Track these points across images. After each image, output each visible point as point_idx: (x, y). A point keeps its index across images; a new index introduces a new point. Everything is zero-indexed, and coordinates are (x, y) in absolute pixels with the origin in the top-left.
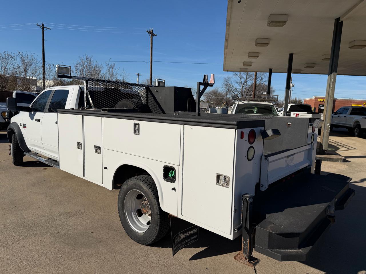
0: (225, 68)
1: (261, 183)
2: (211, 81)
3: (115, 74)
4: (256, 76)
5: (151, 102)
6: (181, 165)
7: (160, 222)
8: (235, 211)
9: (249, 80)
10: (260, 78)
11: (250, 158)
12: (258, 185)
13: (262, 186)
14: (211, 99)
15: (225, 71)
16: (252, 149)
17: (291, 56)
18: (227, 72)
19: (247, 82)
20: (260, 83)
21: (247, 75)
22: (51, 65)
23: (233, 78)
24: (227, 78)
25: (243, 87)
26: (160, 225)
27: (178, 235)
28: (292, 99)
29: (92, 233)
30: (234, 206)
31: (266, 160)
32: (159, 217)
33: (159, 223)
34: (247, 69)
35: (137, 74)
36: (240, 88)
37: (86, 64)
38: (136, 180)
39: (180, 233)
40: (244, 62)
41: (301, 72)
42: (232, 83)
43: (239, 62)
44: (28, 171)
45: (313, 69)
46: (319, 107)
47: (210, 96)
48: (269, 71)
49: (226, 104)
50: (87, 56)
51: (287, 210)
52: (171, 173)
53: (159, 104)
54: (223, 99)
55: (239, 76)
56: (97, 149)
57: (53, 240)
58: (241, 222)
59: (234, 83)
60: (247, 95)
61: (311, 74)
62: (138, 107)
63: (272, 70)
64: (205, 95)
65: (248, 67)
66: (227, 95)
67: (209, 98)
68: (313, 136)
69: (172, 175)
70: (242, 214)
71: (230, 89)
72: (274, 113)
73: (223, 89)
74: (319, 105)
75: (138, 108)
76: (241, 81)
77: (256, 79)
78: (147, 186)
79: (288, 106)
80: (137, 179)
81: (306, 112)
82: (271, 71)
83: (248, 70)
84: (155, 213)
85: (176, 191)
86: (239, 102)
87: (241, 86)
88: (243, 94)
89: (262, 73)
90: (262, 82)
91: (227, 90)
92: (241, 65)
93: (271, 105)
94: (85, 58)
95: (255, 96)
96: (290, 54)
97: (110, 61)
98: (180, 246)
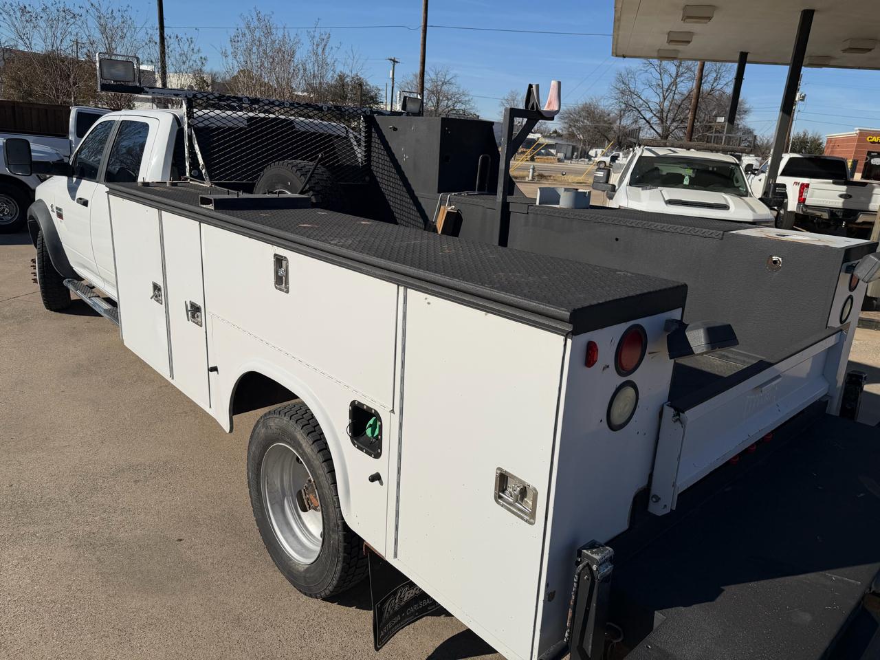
0: (616, 49)
1: (654, 491)
2: (550, 104)
3: (329, 61)
4: (702, 70)
5: (379, 161)
6: (397, 410)
7: (344, 552)
8: (549, 596)
9: (682, 79)
10: (715, 75)
11: (617, 419)
12: (643, 498)
13: (654, 500)
14: (579, 129)
15: (616, 56)
16: (630, 391)
17: (807, 17)
18: (621, 58)
19: (678, 86)
20: (712, 89)
21: (679, 67)
22: (170, 38)
23: (640, 74)
24: (624, 72)
25: (665, 99)
26: (345, 558)
27: (395, 593)
28: (795, 133)
29: (181, 540)
30: (547, 585)
31: (678, 423)
32: (341, 539)
33: (341, 554)
34: (677, 51)
35: (391, 60)
36: (658, 102)
37: (257, 34)
38: (285, 419)
39: (403, 586)
40: (669, 33)
41: (832, 63)
42: (639, 86)
43: (655, 32)
44: (74, 328)
45: (868, 54)
46: (867, 159)
47: (577, 121)
48: (737, 57)
49: (618, 141)
50: (259, 13)
51: (731, 592)
52: (371, 426)
53: (400, 166)
54: (610, 129)
55: (658, 69)
56: (194, 311)
57: (71, 559)
58: (567, 634)
59: (642, 87)
60: (673, 120)
61: (859, 68)
62: (316, 189)
63: (749, 55)
64: (565, 118)
65: (680, 47)
66: (621, 117)
67: (575, 126)
68: (850, 300)
69: (373, 432)
70: (570, 611)
71: (631, 102)
72: (738, 187)
73: (611, 101)
74: (869, 153)
75: (313, 191)
76: (660, 82)
77: (701, 79)
78: (313, 443)
79: (782, 158)
80: (289, 418)
81: (831, 181)
82: (743, 60)
83: (680, 56)
84: (332, 524)
85: (381, 483)
86: (643, 151)
87: (661, 95)
88: (665, 118)
89: (718, 64)
90: (719, 87)
91: (623, 106)
92: (661, 42)
93: (733, 164)
94: (255, 19)
95: (694, 122)
96: (804, 10)
97: (318, 26)
98: (399, 622)
